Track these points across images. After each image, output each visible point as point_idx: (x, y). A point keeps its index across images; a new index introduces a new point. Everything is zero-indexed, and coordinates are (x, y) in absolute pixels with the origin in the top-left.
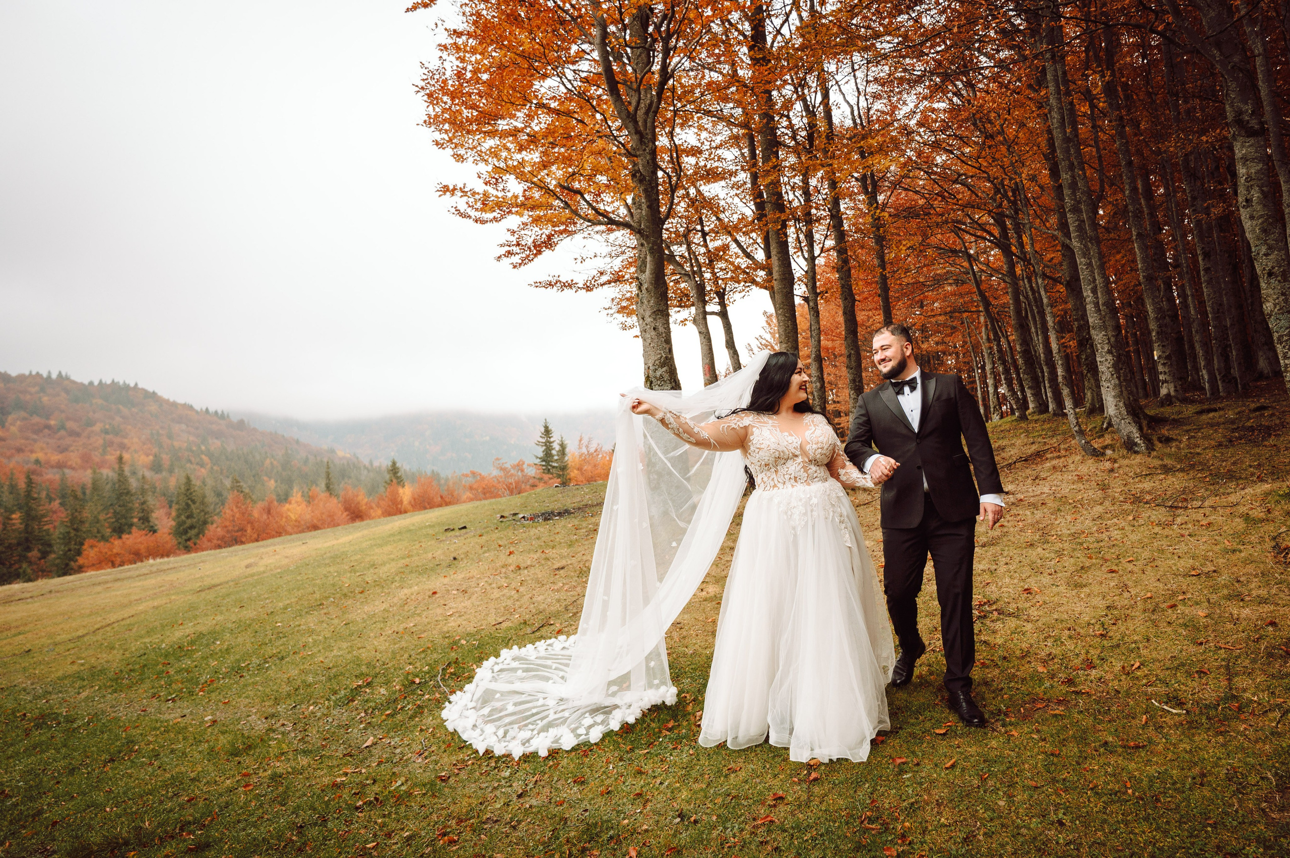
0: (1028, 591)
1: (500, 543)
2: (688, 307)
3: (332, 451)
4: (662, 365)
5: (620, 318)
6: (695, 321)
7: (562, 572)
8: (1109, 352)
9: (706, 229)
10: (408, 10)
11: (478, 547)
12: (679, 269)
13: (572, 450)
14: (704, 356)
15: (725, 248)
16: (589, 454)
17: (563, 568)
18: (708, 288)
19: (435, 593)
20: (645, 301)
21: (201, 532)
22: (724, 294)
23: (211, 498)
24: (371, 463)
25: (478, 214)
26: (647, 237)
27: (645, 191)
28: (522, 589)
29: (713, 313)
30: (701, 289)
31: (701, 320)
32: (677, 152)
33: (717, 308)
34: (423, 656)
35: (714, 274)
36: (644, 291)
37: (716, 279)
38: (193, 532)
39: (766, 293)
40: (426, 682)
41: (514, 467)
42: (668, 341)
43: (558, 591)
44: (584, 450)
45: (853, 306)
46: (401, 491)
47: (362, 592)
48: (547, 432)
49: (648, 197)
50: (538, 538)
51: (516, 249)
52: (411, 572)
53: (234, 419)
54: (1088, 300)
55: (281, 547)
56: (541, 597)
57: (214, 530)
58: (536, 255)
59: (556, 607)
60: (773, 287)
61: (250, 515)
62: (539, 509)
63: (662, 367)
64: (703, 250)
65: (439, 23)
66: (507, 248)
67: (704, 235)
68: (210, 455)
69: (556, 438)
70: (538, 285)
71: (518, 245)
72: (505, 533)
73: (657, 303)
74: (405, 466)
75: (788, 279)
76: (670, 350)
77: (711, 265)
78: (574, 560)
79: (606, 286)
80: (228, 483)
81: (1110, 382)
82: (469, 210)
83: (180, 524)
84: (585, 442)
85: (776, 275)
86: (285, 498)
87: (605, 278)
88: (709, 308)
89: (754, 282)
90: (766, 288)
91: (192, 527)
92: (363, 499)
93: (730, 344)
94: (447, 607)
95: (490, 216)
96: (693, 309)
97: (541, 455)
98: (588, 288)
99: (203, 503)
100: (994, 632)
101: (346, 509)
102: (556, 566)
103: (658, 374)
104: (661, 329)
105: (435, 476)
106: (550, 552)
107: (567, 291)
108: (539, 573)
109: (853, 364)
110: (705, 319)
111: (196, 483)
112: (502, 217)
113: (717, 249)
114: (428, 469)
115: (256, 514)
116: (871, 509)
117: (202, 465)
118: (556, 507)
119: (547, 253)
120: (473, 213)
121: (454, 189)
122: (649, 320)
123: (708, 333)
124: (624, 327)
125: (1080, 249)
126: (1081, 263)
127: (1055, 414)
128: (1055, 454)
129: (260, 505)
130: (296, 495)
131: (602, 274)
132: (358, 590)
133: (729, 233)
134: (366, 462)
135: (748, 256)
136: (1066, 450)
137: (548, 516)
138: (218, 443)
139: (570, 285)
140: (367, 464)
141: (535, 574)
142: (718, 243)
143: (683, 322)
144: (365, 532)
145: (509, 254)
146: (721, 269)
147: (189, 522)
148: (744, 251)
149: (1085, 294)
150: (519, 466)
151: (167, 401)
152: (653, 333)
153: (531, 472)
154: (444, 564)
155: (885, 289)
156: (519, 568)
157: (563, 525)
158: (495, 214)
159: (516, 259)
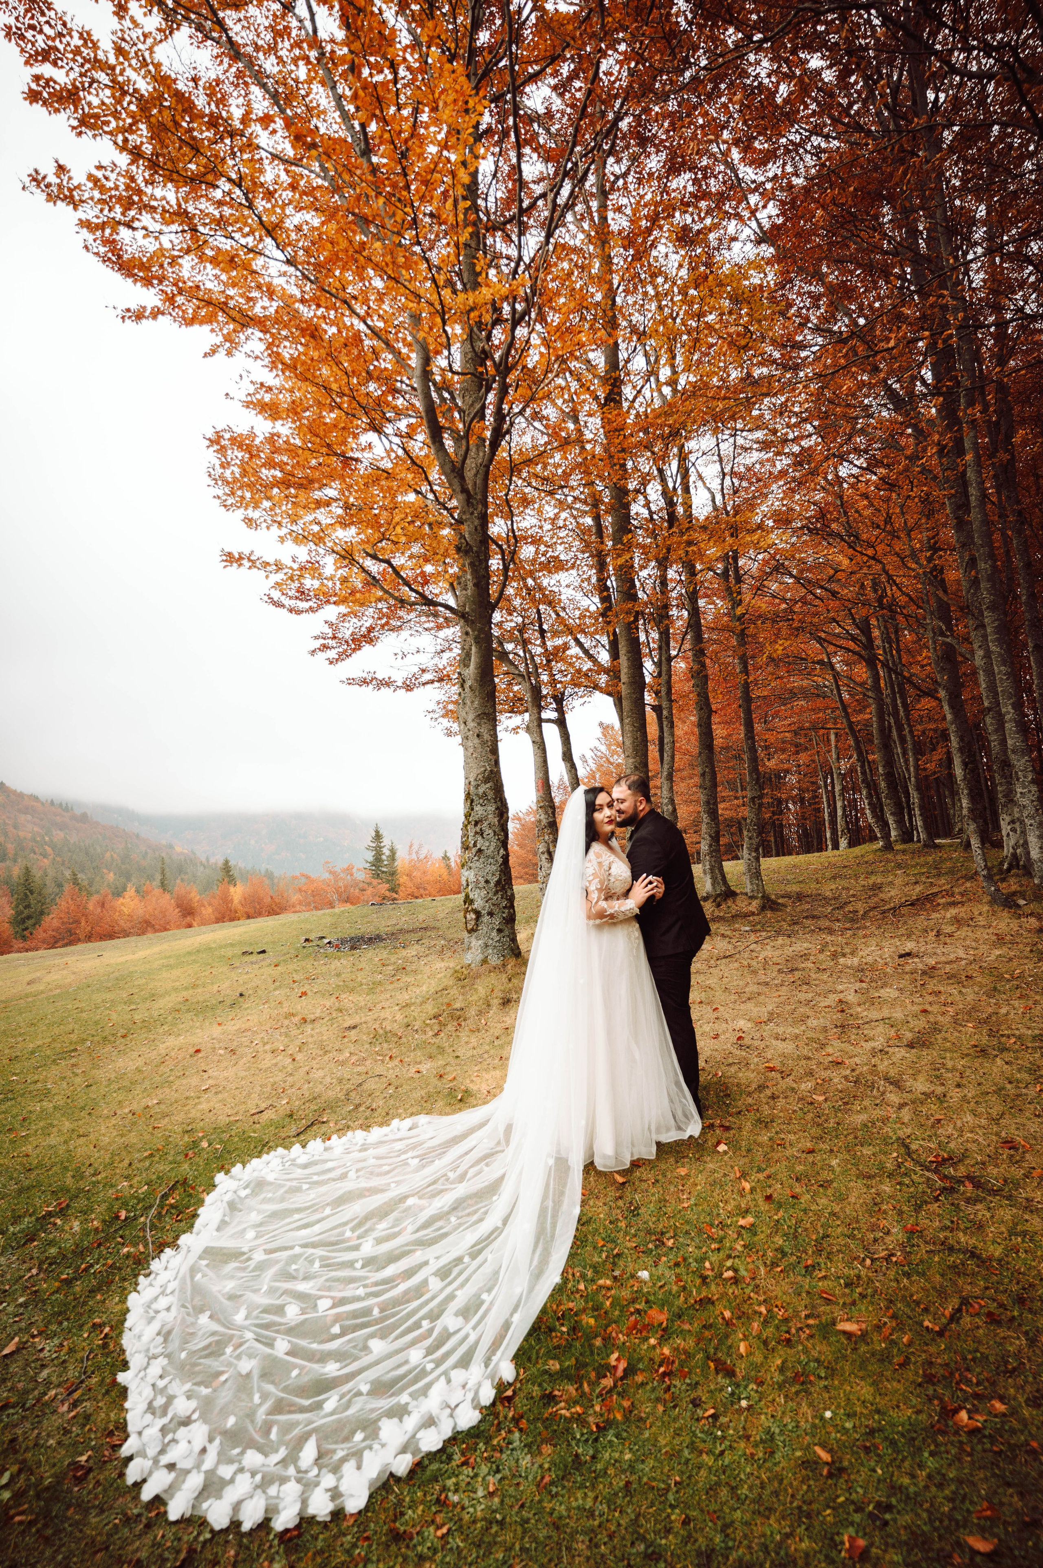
0: (1010, 1144)
1: (296, 978)
2: (521, 713)
3: (171, 847)
4: (486, 780)
5: (445, 722)
6: (528, 729)
7: (353, 1032)
8: (1033, 781)
9: (545, 627)
10: (206, 355)
11: (270, 981)
12: (512, 670)
13: (402, 855)
14: (536, 769)
15: (566, 647)
16: (419, 860)
17: (354, 1027)
18: (544, 692)
19: (198, 1051)
20: (468, 702)
21: (37, 923)
22: (562, 700)
23: (51, 888)
24: (208, 860)
25: (292, 603)
26: (473, 622)
27: (472, 564)
28: (299, 1057)
29: (549, 721)
30: (536, 691)
31: (536, 729)
32: (515, 539)
33: (554, 715)
34: (147, 1163)
35: (552, 675)
36: (467, 689)
37: (553, 682)
38: (30, 922)
39: (610, 700)
40: (135, 1218)
41: (343, 871)
42: (495, 751)
43: (343, 1063)
44: (414, 856)
45: (709, 717)
46: (232, 889)
47: (123, 1037)
48: (378, 836)
49: (475, 572)
50: (338, 975)
51: (332, 643)
52: (188, 1011)
53: (78, 812)
54: (1008, 717)
55: (74, 958)
56: (321, 1073)
57: (52, 921)
58: (354, 650)
59: (336, 1092)
60: (619, 693)
61: (85, 908)
62: (349, 931)
63: (486, 783)
64: (539, 650)
65: (244, 374)
66: (322, 641)
67: (542, 632)
68: (54, 847)
69: (386, 842)
70: (351, 682)
71: (334, 638)
72: (303, 963)
73: (482, 705)
74: (238, 863)
75: (638, 683)
76: (497, 762)
77: (548, 666)
78: (369, 1018)
79: (429, 686)
80: (68, 874)
81: (1033, 818)
82: (283, 598)
83: (19, 913)
84: (415, 847)
85: (624, 678)
86: (119, 893)
87: (427, 677)
88: (545, 715)
89: (596, 687)
90: (609, 694)
91: (29, 917)
92: (195, 896)
93: (567, 756)
94: (206, 1075)
95: (305, 605)
96: (527, 716)
97: (371, 859)
98: (409, 688)
99: (40, 894)
100: (980, 1227)
101: (178, 906)
102: (347, 1025)
103: (481, 791)
104: (486, 737)
105: (269, 875)
106: (348, 999)
107: (385, 690)
108: (324, 1032)
109: (708, 784)
110: (540, 726)
111: (37, 874)
112: (319, 607)
113: (557, 649)
114: (263, 867)
115: (91, 906)
116: (736, 965)
117: (45, 856)
118: (367, 929)
119: (367, 648)
120: (287, 602)
121: (241, 558)
122: (471, 725)
123: (543, 743)
124: (449, 733)
125: (1000, 654)
126: (1000, 672)
127: (925, 846)
128: (949, 900)
129: (95, 898)
130: (131, 891)
131: (423, 671)
132: (123, 1032)
133: (571, 633)
134: (203, 859)
135: (590, 657)
136: (963, 895)
137: (355, 943)
138: (61, 834)
139: (386, 683)
140: (204, 860)
141: (321, 1034)
142: (559, 642)
143: (515, 730)
144: (165, 946)
145: (325, 647)
146: (561, 671)
147: (26, 912)
148: (586, 652)
149: (1004, 710)
150: (349, 870)
151: (14, 792)
152: (477, 741)
153: (361, 876)
154: (229, 1002)
155: (747, 699)
156: (305, 1020)
157: (371, 956)
158: (310, 603)
159: (332, 654)
